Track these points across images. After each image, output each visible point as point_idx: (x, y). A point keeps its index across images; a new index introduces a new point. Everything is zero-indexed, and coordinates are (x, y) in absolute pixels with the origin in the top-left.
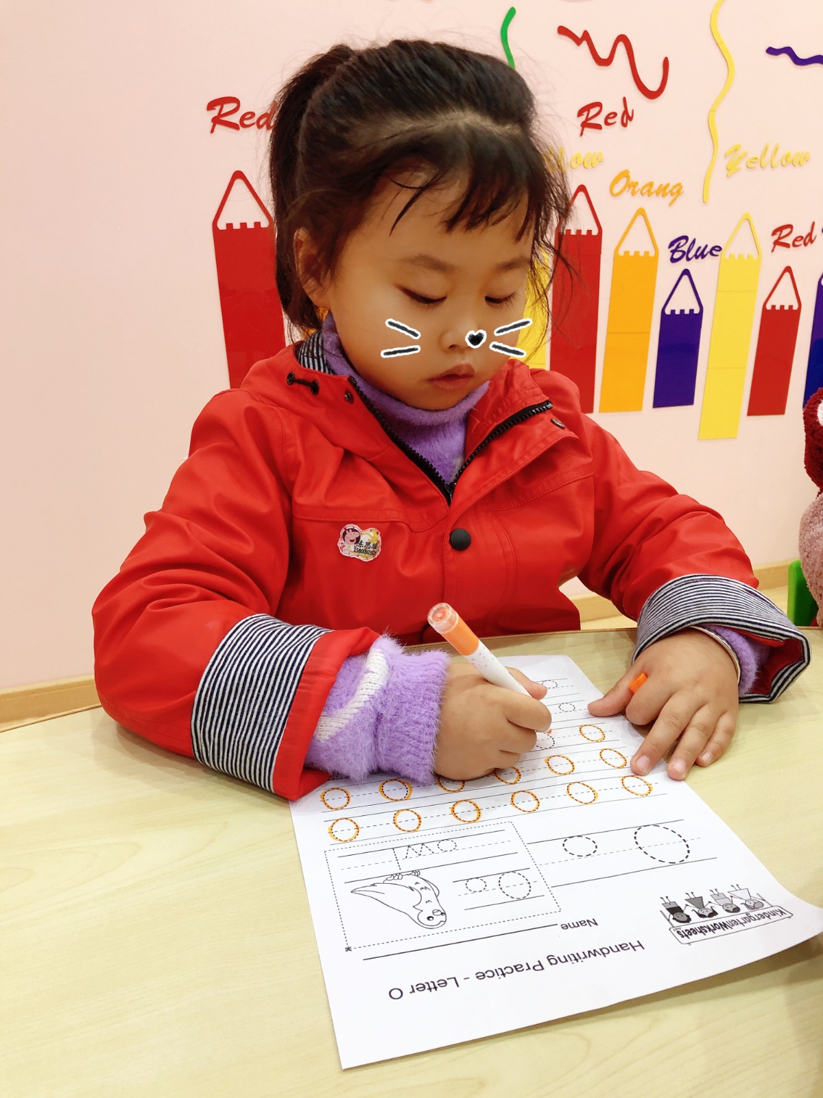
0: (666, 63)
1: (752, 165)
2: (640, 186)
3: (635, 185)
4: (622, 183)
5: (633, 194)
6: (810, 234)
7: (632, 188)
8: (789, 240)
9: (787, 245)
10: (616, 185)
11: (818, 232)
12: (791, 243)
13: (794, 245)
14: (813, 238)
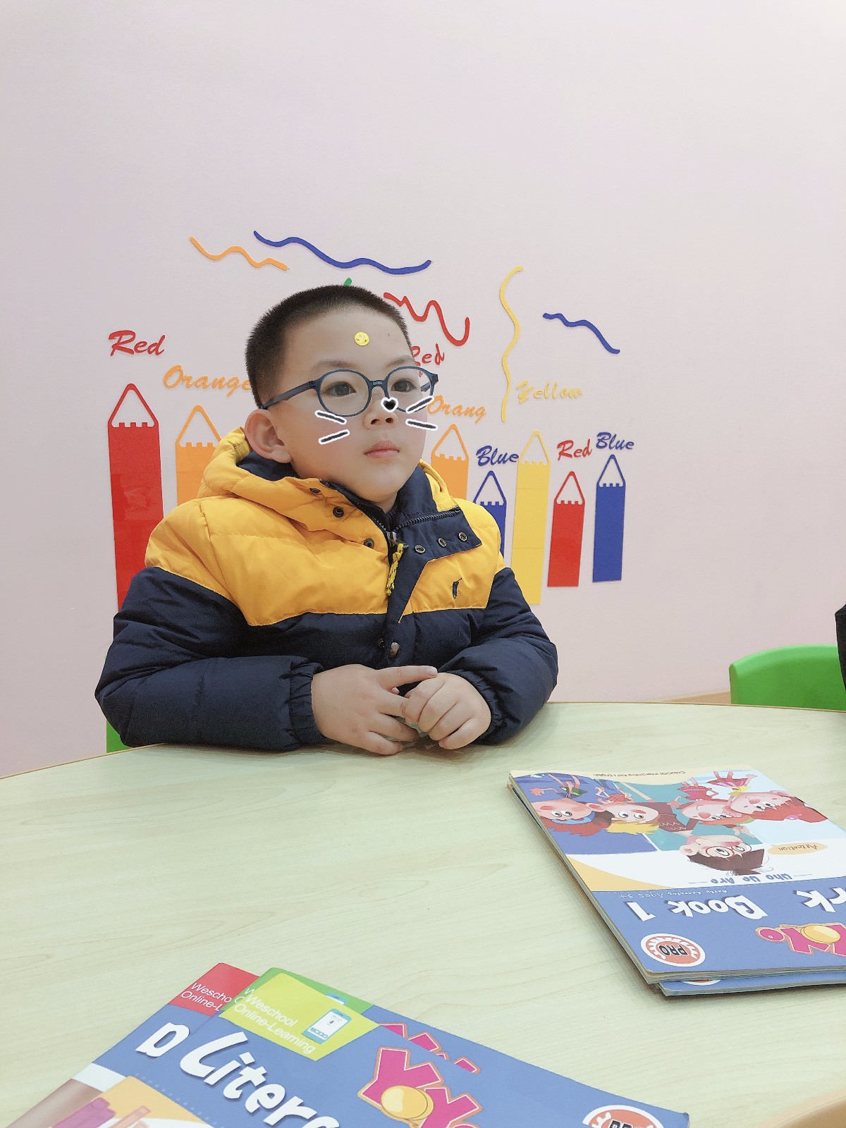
0: (467, 321)
1: (538, 396)
2: (452, 408)
3: (448, 407)
4: (438, 404)
5: (447, 413)
6: (587, 448)
7: (445, 409)
8: (571, 452)
9: (570, 456)
11: (593, 446)
12: (572, 454)
13: (575, 456)
14: (589, 451)
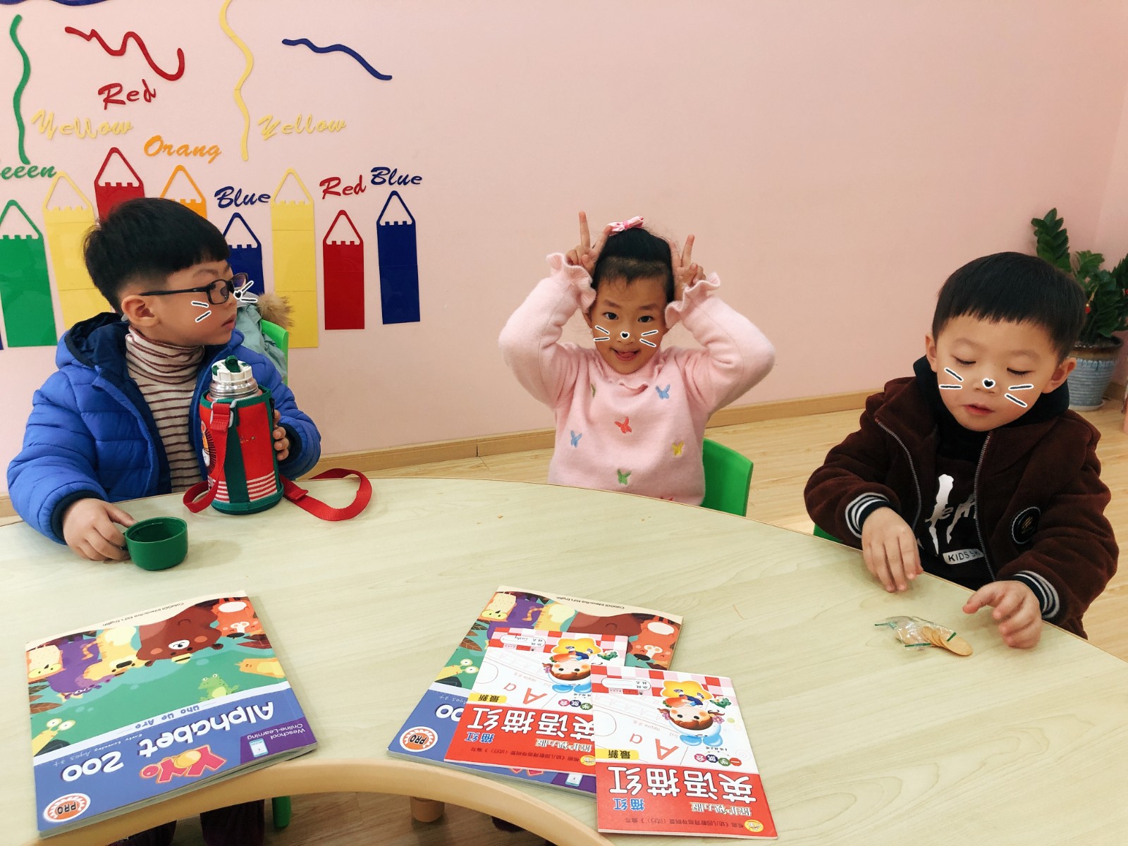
0: (180, 53)
1: (289, 131)
2: (175, 148)
3: (170, 147)
4: (156, 146)
5: (170, 154)
6: (360, 184)
7: (167, 150)
8: (339, 189)
9: (338, 194)
10: (151, 147)
11: (367, 182)
12: (341, 192)
13: (344, 193)
14: (363, 188)
